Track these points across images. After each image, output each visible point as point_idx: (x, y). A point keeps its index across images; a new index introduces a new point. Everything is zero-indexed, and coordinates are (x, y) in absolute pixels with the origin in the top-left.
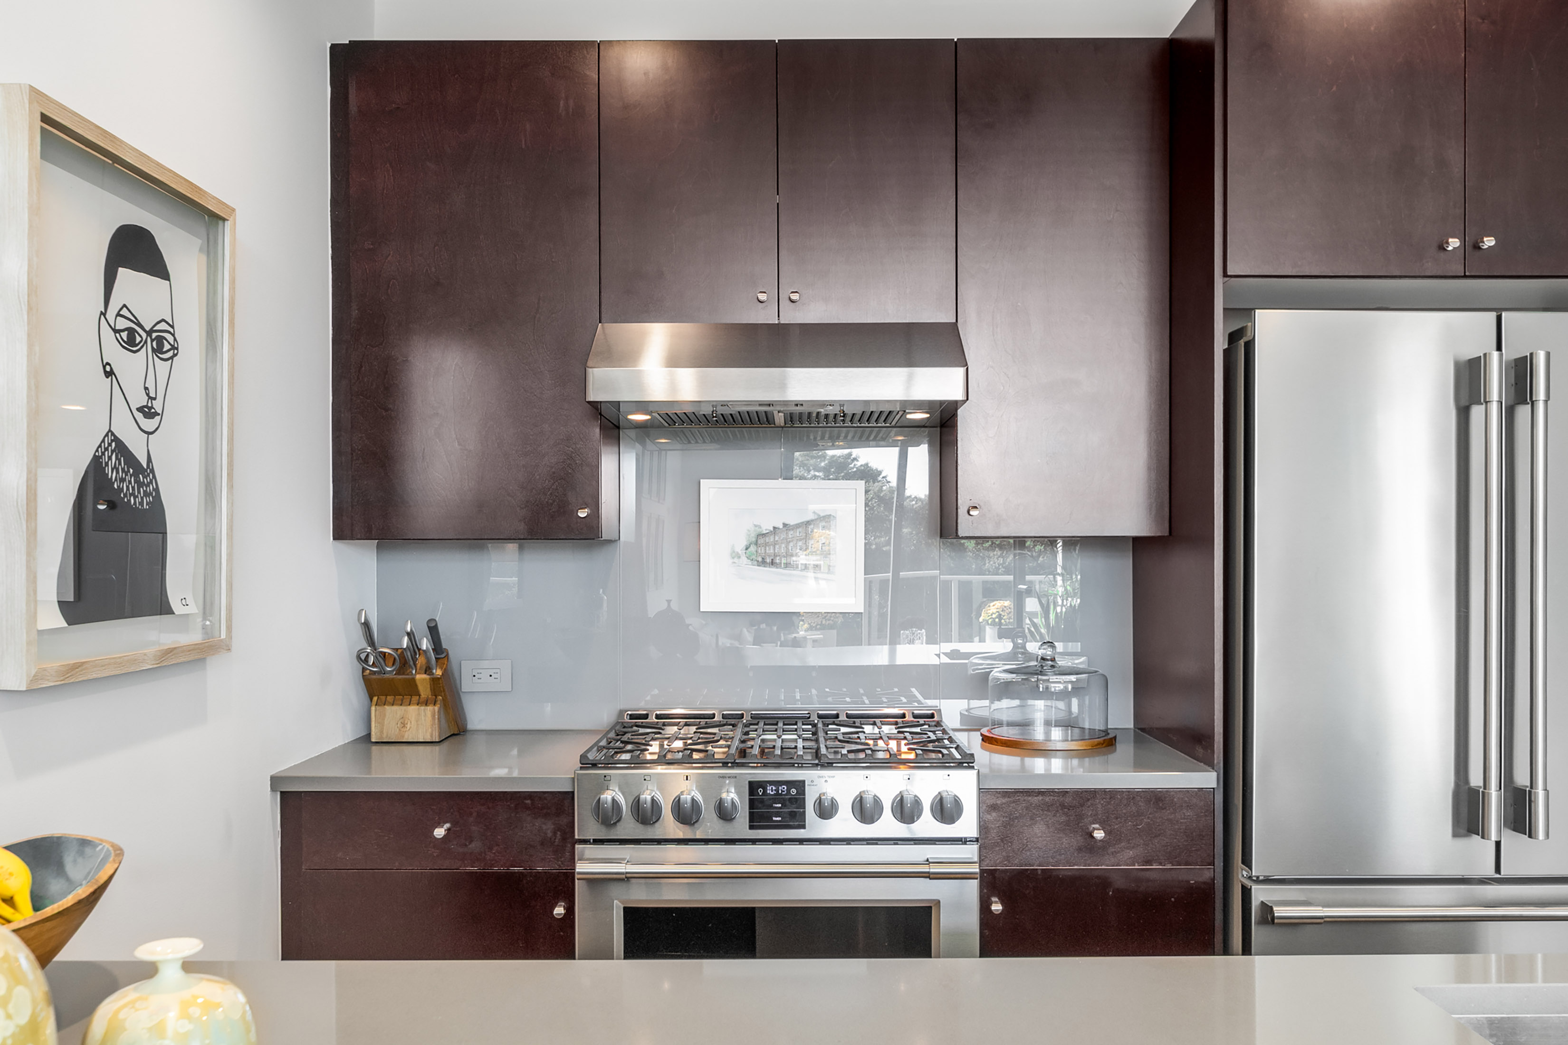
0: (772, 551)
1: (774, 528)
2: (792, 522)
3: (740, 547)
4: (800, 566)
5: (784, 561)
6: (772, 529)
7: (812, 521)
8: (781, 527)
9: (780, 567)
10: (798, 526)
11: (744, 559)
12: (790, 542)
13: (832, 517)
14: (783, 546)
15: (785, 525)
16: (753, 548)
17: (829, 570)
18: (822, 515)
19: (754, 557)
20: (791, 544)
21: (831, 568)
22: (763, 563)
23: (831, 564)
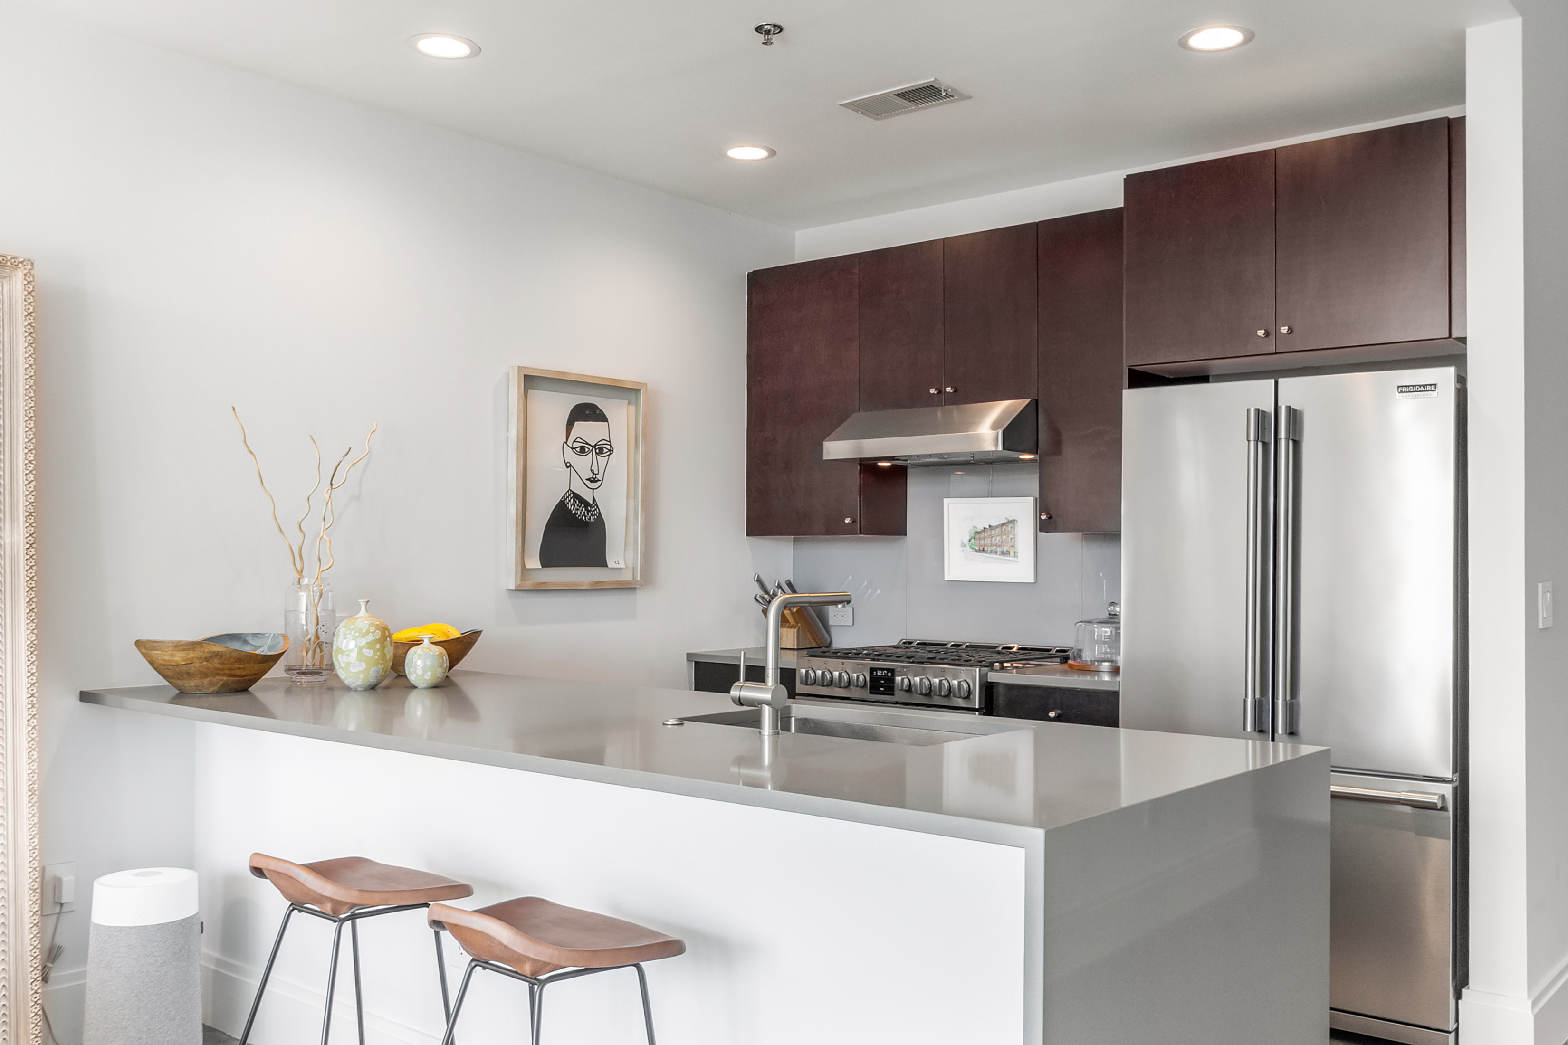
0: (983, 543)
1: (984, 528)
2: (994, 524)
3: (966, 541)
4: (998, 552)
5: (989, 549)
6: (983, 529)
7: (1005, 523)
8: (988, 527)
9: (988, 553)
10: (997, 527)
11: (968, 547)
12: (993, 537)
13: (1016, 521)
14: (989, 539)
15: (990, 526)
16: (973, 541)
17: (1015, 555)
18: (1010, 519)
19: (973, 547)
20: (994, 538)
21: (1016, 554)
22: (980, 551)
23: (1016, 551)
